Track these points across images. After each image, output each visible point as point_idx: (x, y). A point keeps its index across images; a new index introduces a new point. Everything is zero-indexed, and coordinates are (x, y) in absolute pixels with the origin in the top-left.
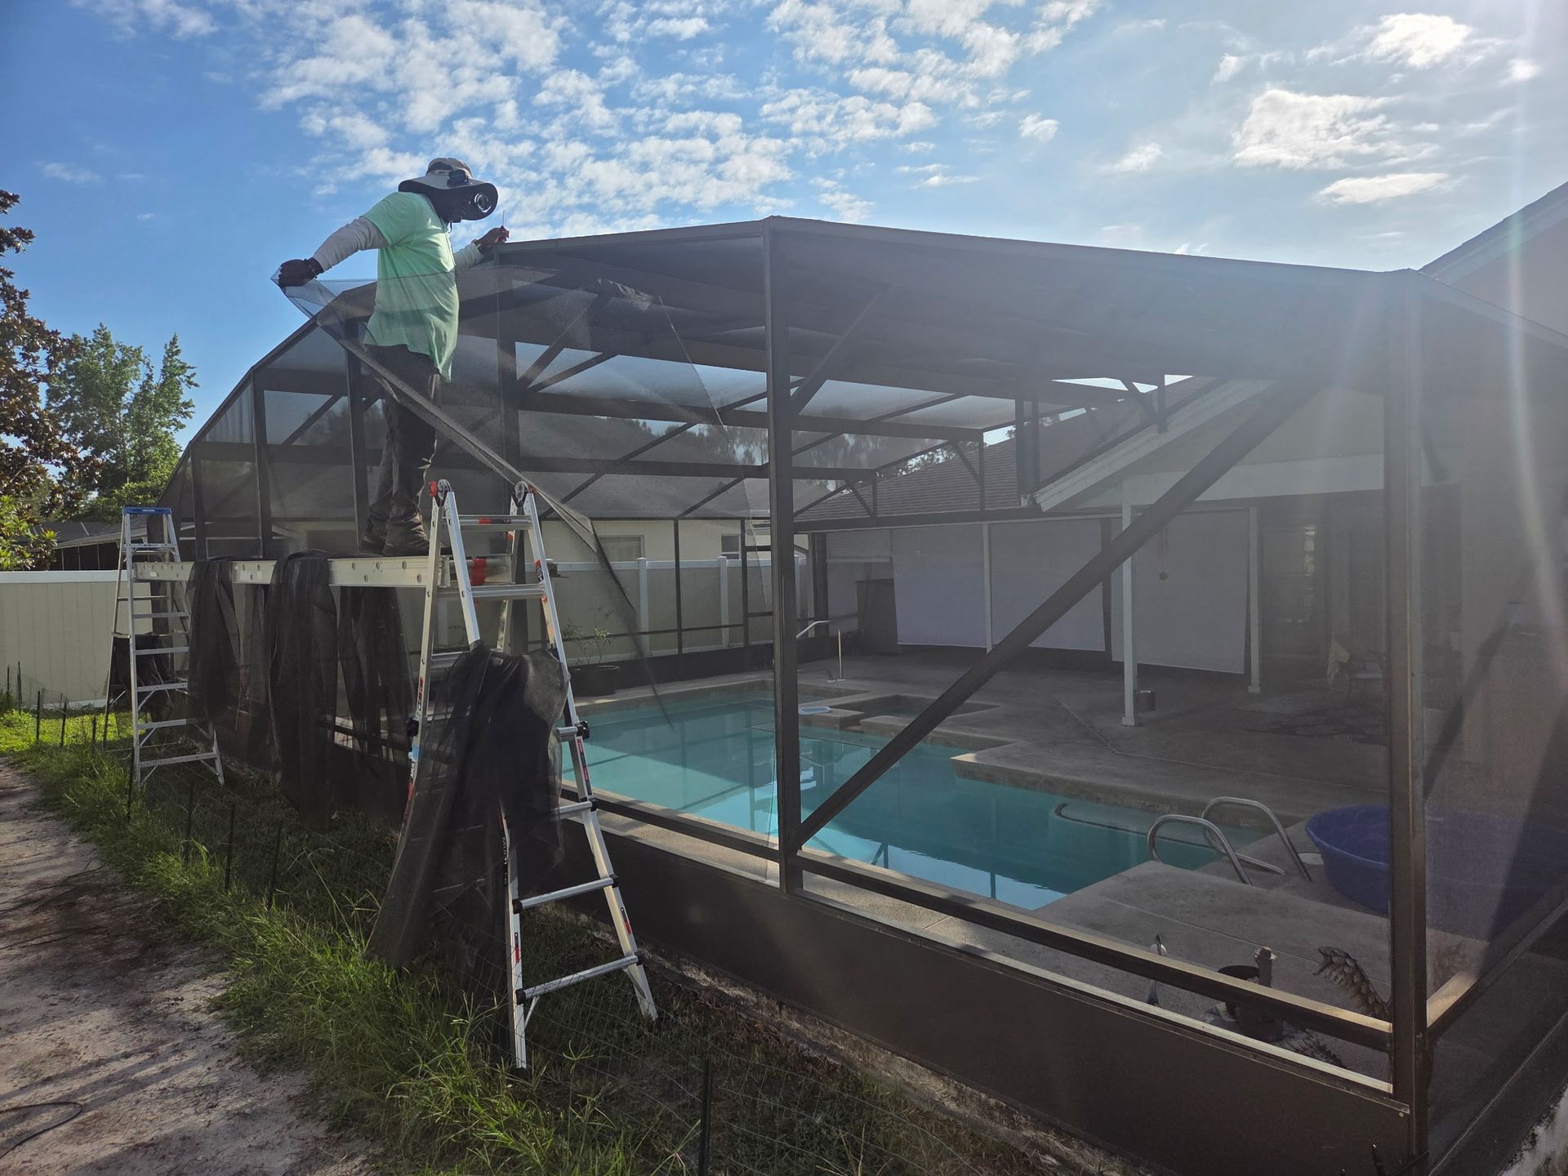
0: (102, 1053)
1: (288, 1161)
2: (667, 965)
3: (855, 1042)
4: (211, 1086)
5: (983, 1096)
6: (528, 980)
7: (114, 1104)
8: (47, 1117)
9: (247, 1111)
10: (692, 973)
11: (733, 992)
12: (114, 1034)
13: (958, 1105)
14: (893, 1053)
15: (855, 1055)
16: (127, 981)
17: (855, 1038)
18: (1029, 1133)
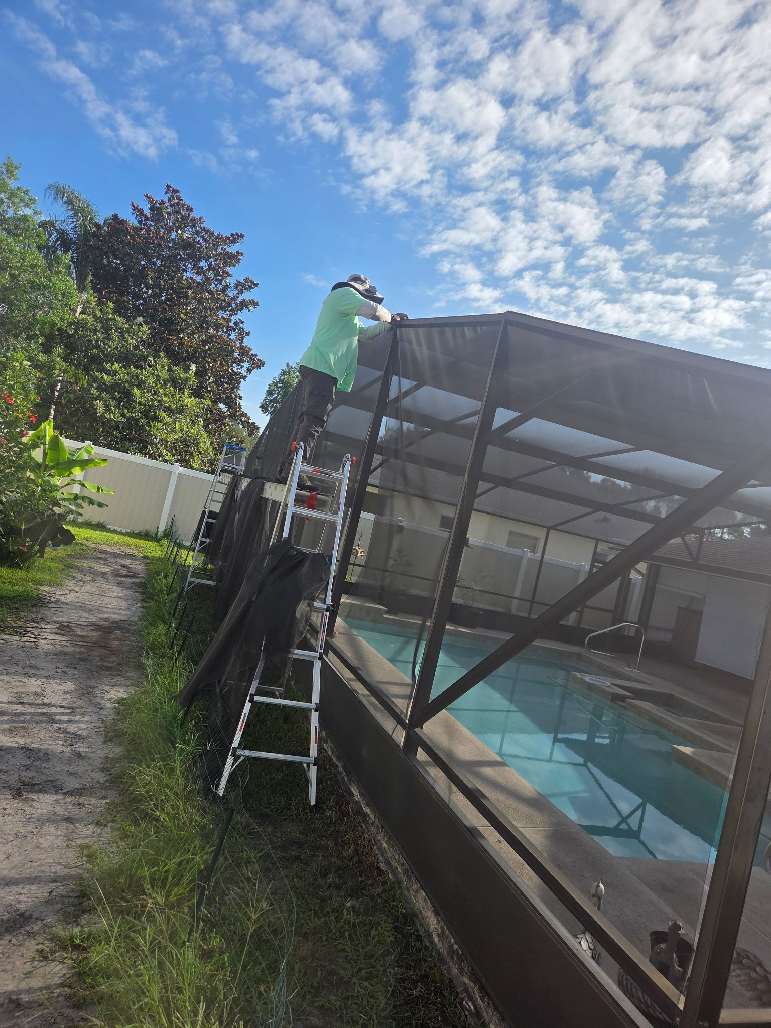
0: (54, 702)
1: (77, 786)
2: (346, 779)
3: (406, 870)
4: (80, 736)
5: (452, 940)
7: (34, 725)
9: (83, 754)
10: (354, 789)
11: (367, 810)
12: (67, 696)
13: (439, 940)
14: (421, 887)
15: (404, 878)
16: (97, 675)
17: (407, 867)
18: (466, 980)
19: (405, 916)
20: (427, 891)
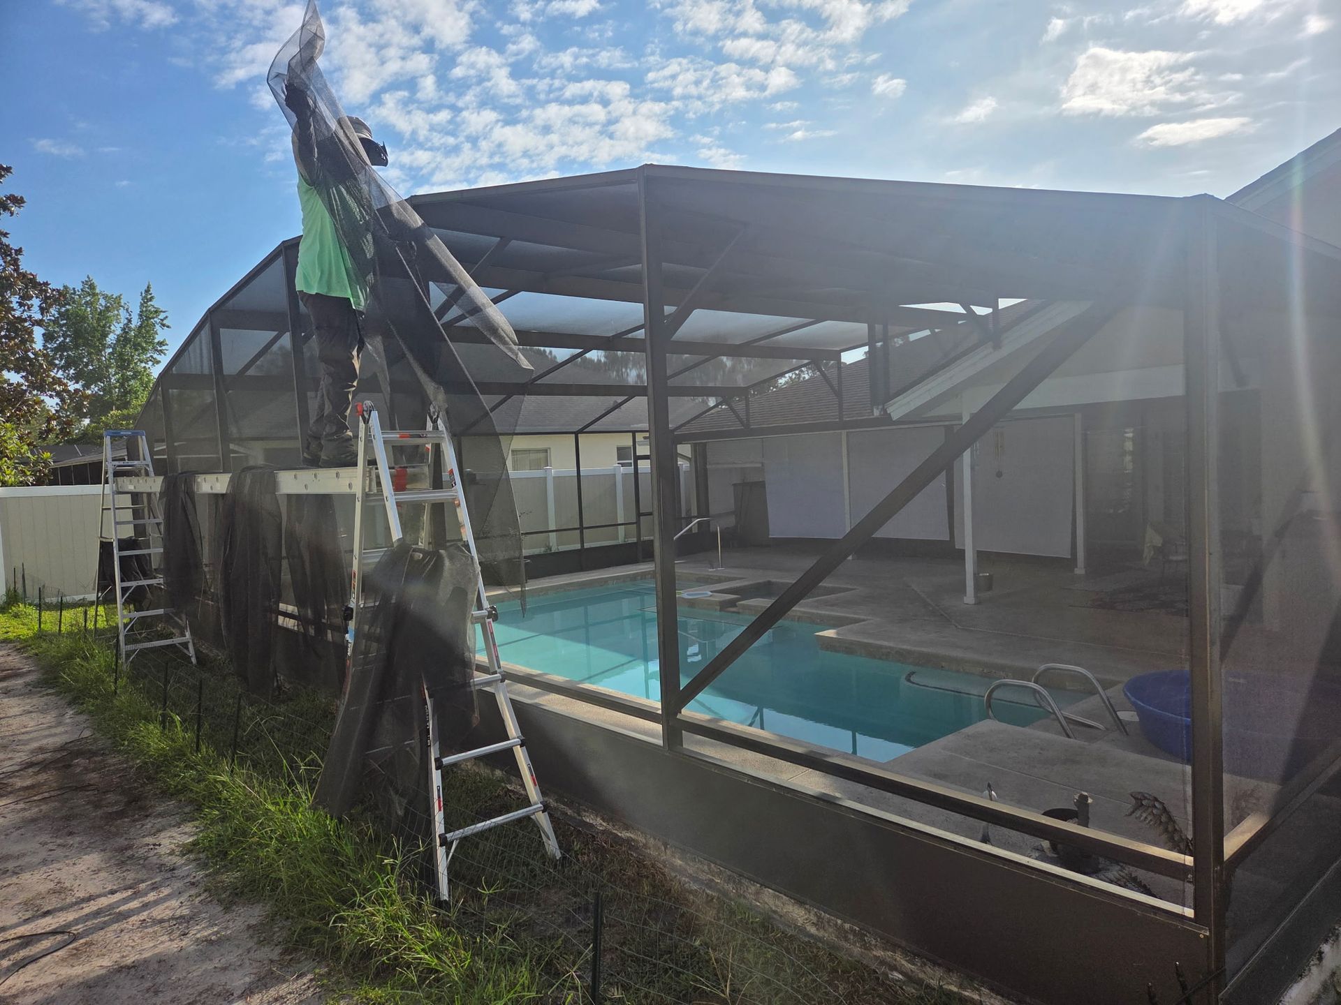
0: (93, 890)
1: (247, 979)
2: (569, 812)
3: (730, 876)
4: (182, 917)
5: (839, 922)
6: (449, 827)
7: (102, 933)
8: (46, 944)
9: (213, 938)
10: (590, 819)
11: (626, 834)
12: (103, 874)
13: (817, 929)
14: (761, 885)
15: (729, 887)
16: (113, 829)
17: (729, 873)
18: (879, 953)
19: (763, 925)
20: (773, 887)
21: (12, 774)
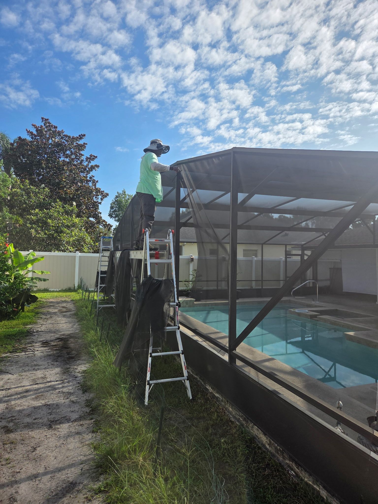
0: (52, 379)
1: (77, 417)
2: (203, 383)
3: (245, 418)
4: (70, 393)
5: (276, 445)
7: (47, 393)
8: (31, 393)
9: (75, 401)
10: (208, 387)
11: (217, 395)
12: (58, 375)
13: (269, 447)
14: (254, 424)
15: (244, 422)
16: (68, 362)
17: (245, 417)
18: (287, 462)
19: (250, 440)
20: (257, 426)
21: (52, 341)
